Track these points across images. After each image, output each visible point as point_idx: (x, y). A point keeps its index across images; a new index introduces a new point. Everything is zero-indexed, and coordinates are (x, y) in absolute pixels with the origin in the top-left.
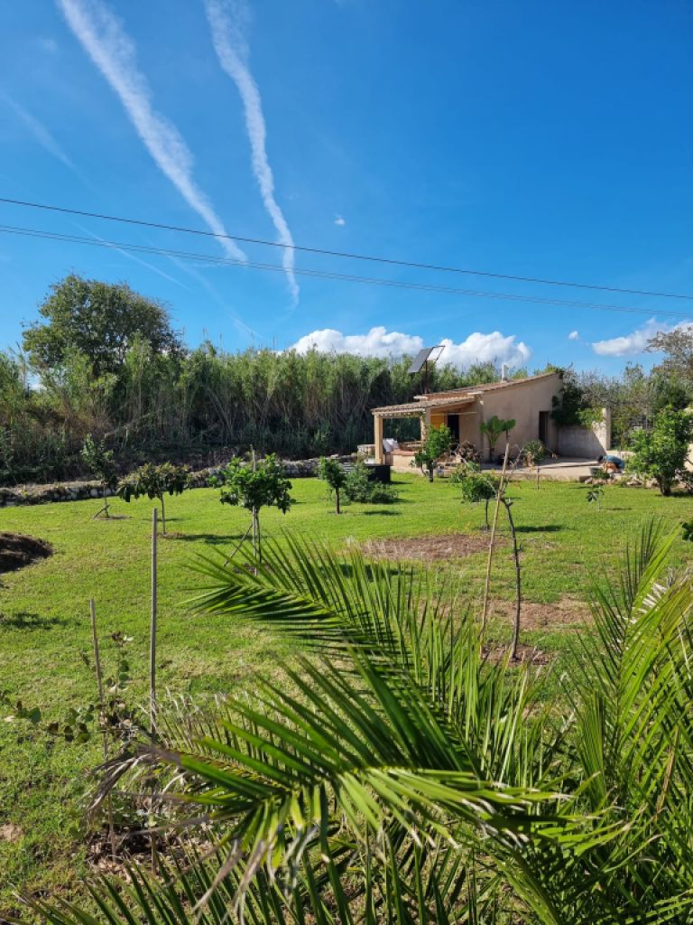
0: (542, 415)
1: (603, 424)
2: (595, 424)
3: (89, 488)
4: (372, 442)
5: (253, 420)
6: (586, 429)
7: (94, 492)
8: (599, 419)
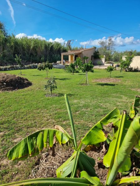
0: (92, 56)
1: (104, 58)
2: (102, 59)
3: (6, 68)
4: (61, 60)
5: (27, 54)
6: (101, 59)
7: (8, 69)
8: (103, 57)
